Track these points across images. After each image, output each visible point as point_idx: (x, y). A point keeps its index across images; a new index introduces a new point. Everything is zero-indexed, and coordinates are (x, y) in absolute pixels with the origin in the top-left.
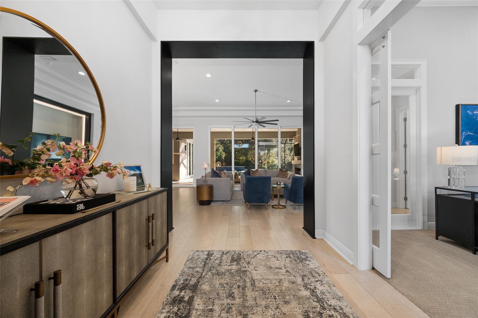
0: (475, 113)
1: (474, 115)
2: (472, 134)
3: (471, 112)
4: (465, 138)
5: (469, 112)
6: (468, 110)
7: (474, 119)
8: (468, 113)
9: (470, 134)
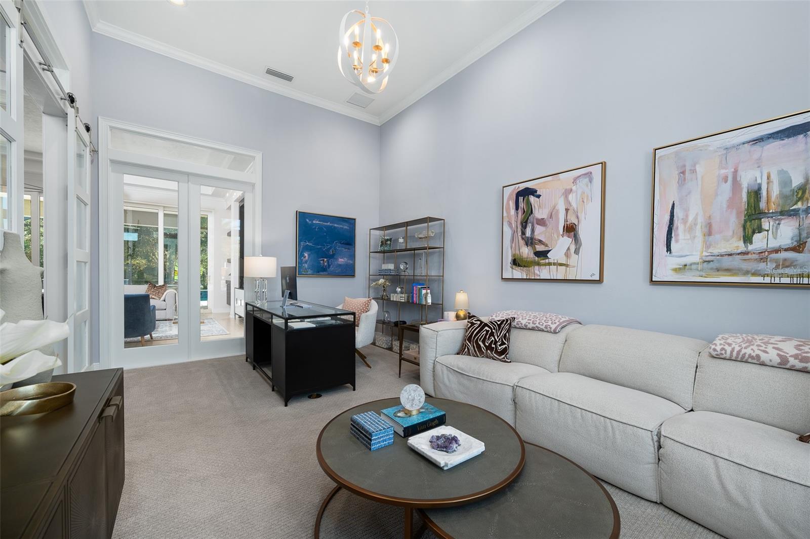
0: (314, 222)
1: (313, 224)
2: (311, 244)
3: (310, 221)
4: (303, 248)
5: (308, 220)
6: (307, 218)
7: (314, 229)
8: (306, 221)
9: (309, 244)
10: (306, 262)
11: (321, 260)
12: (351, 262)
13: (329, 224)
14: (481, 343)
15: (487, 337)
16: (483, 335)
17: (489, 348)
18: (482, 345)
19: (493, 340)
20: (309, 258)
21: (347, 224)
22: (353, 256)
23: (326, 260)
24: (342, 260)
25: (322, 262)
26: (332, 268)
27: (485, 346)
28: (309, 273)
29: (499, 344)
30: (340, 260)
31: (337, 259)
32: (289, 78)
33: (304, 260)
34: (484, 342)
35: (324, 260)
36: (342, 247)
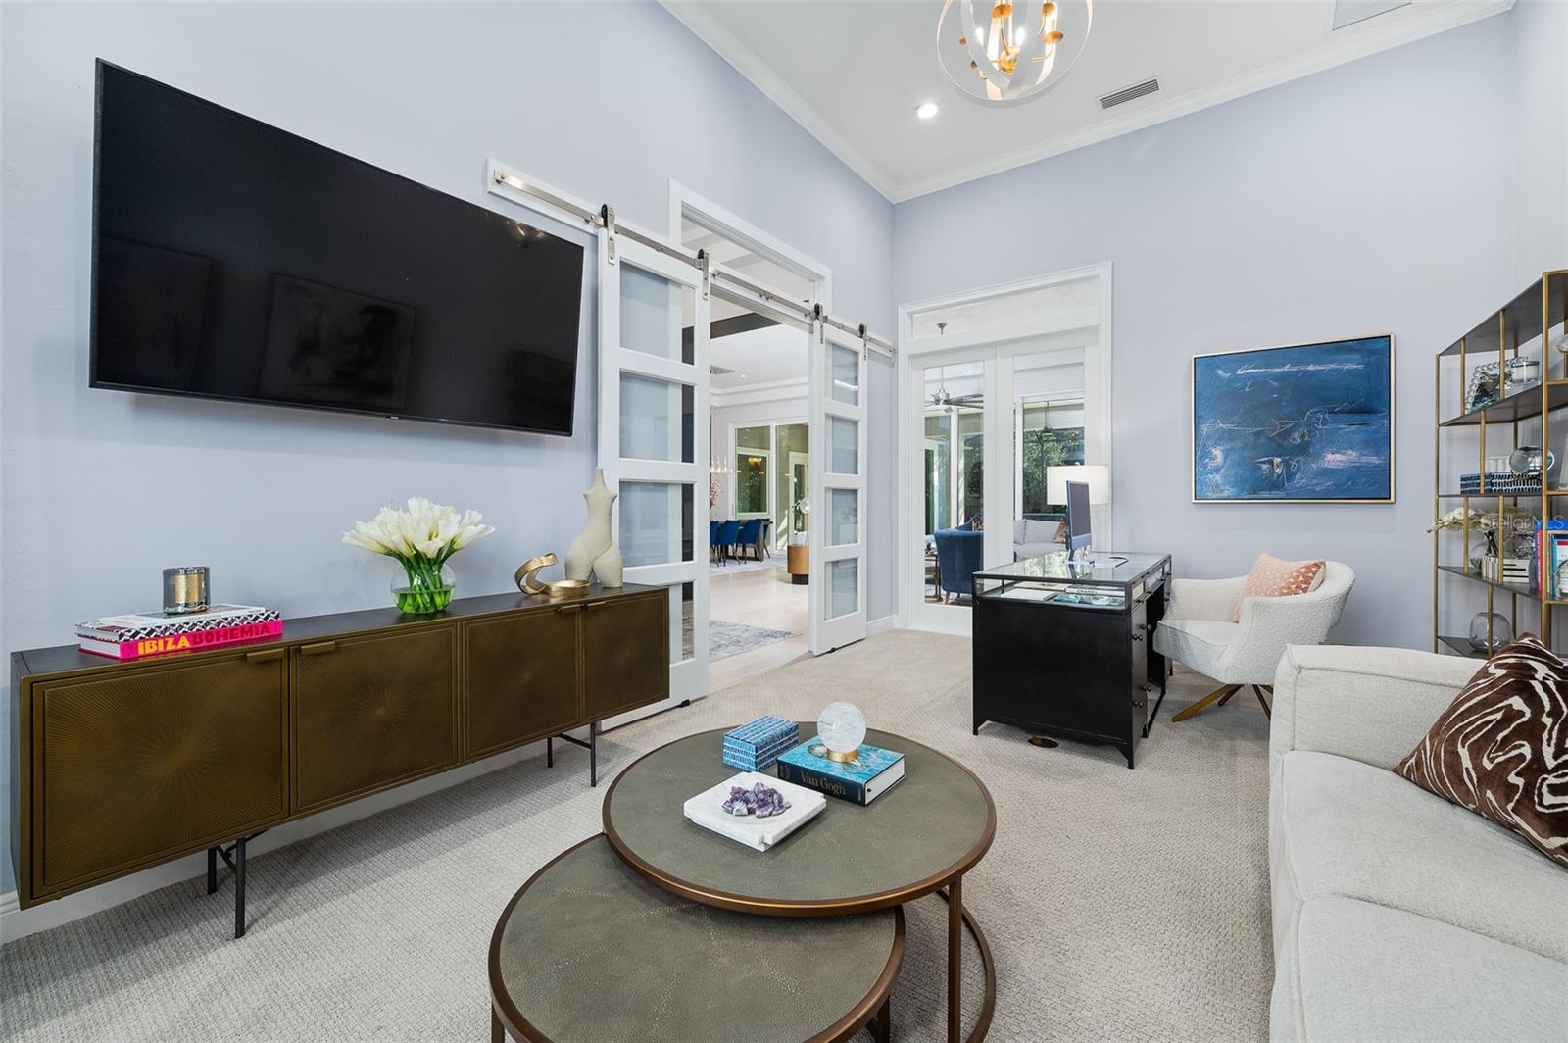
0: (1239, 372)
1: (1237, 379)
2: (1231, 427)
3: (1228, 372)
5: (1220, 372)
6: (1219, 367)
7: (1238, 389)
8: (1216, 375)
9: (1224, 426)
10: (1217, 470)
11: (1264, 462)
12: (1375, 460)
13: (1286, 368)
14: (1464, 753)
15: (1500, 737)
16: (1487, 723)
17: (1492, 779)
18: (1466, 761)
19: (1521, 757)
20: (1226, 458)
21: (1357, 357)
22: (1381, 442)
23: (1277, 460)
24: (1338, 457)
25: (1265, 466)
26: (1299, 480)
27: (1478, 766)
28: (1226, 494)
29: (1552, 780)
30: (1330, 457)
31: (1318, 456)
32: (1151, 87)
33: (1212, 464)
34: (1476, 751)
35: (1271, 462)
36: (1338, 422)
